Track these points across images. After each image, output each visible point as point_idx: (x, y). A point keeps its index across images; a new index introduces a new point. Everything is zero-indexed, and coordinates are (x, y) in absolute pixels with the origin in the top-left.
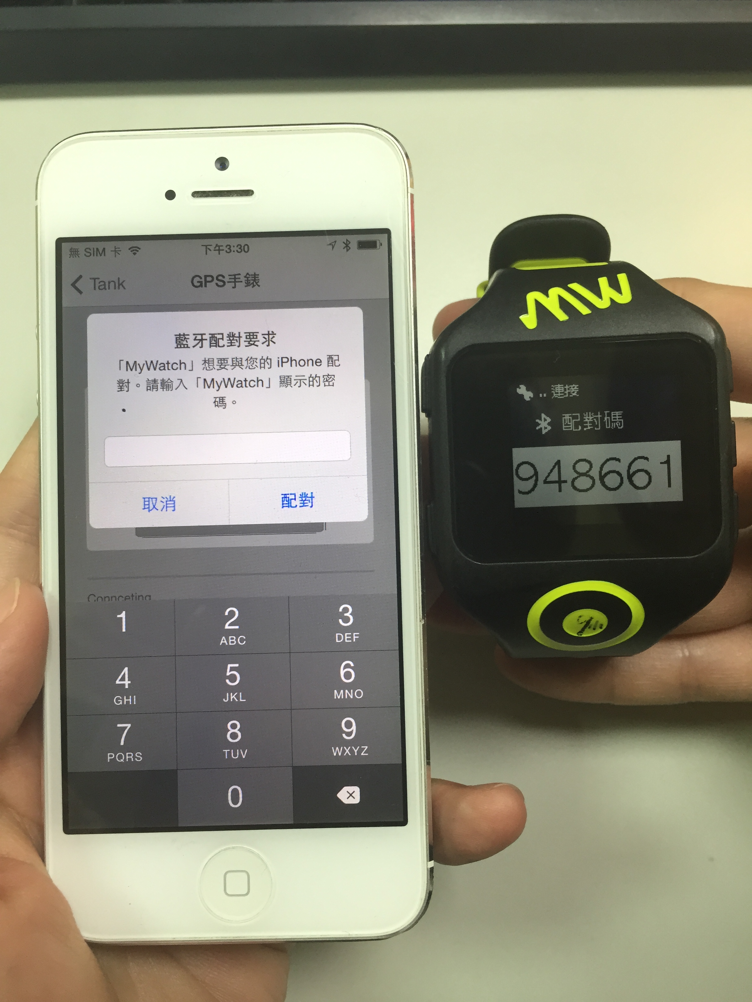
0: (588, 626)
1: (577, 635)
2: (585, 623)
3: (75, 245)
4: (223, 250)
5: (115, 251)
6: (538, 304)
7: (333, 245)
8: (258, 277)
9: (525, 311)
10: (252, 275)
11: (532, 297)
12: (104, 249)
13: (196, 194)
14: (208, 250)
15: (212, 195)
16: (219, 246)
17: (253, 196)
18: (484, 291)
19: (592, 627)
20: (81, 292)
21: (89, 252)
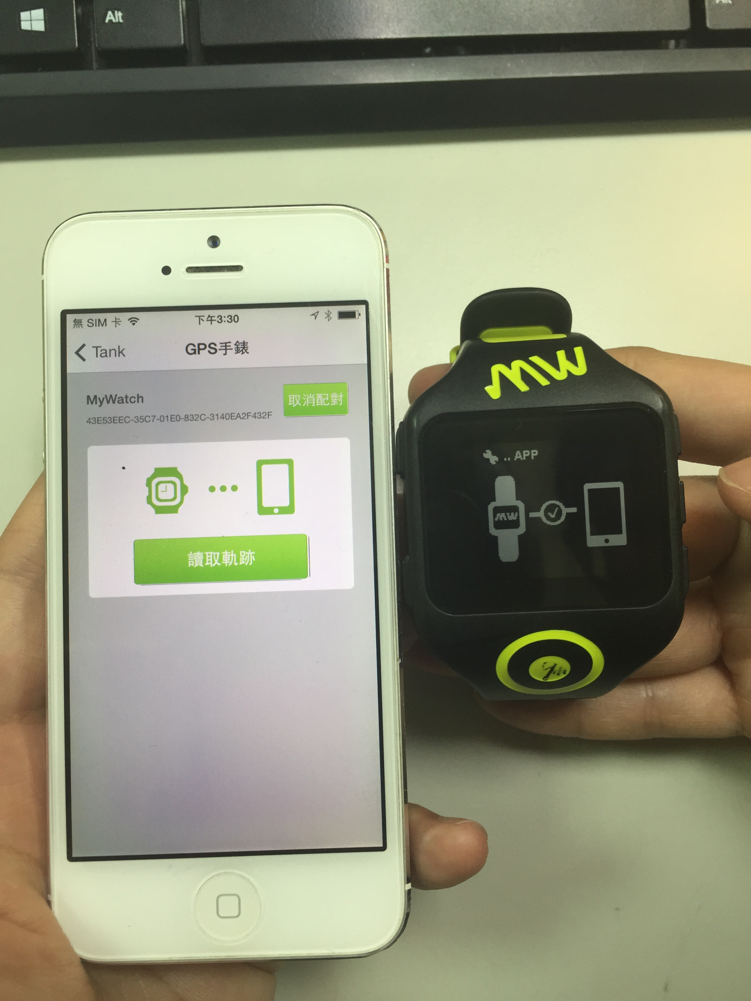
0: (553, 672)
1: (543, 680)
2: (549, 669)
3: (78, 316)
4: (215, 320)
5: (116, 321)
6: (502, 377)
7: (315, 315)
8: (247, 345)
10: (241, 343)
11: (497, 369)
12: (105, 320)
13: (191, 270)
14: (201, 321)
15: (205, 270)
16: (211, 317)
17: (243, 271)
19: (557, 673)
20: (84, 360)
21: (91, 323)
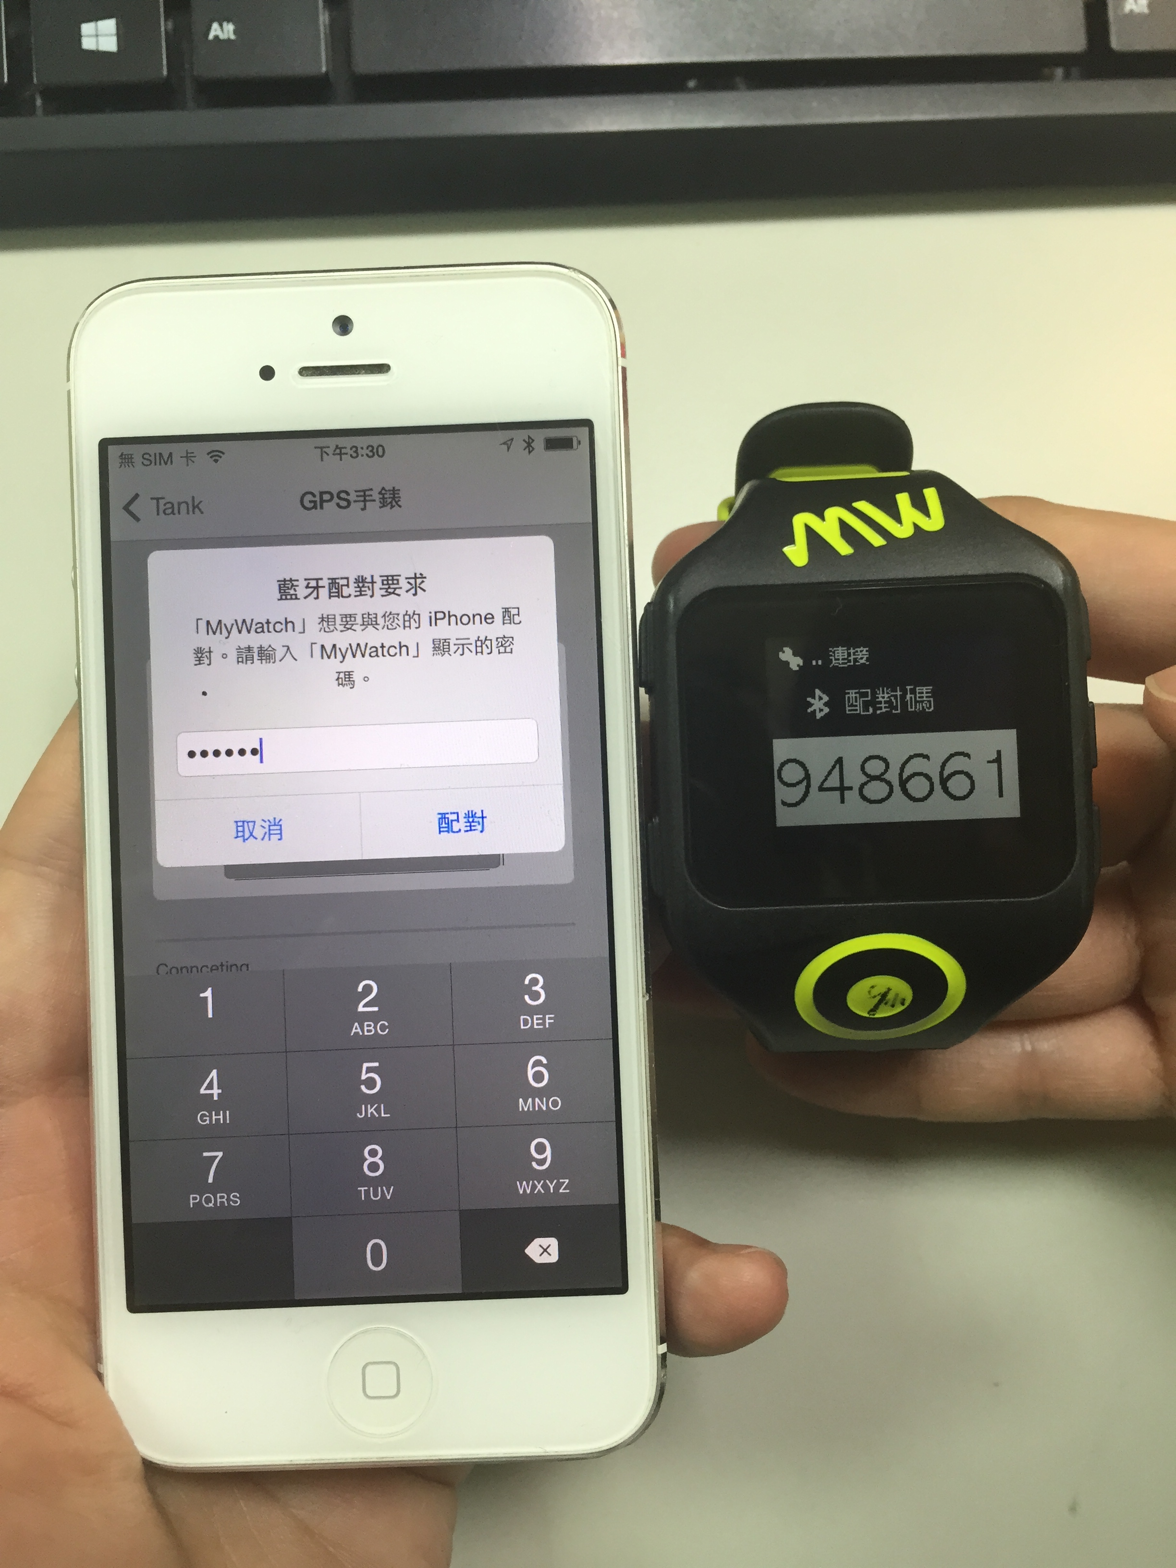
0: (884, 1002)
1: (867, 1015)
2: (879, 998)
3: (127, 449)
4: (347, 454)
5: (187, 457)
6: (810, 532)
7: (508, 444)
8: (399, 494)
9: (791, 541)
10: (389, 490)
11: (801, 520)
12: (171, 454)
13: (306, 372)
14: (325, 455)
15: (329, 372)
16: (341, 449)
17: (390, 373)
18: (728, 513)
19: (890, 1003)
20: (138, 519)
21: (148, 459)
